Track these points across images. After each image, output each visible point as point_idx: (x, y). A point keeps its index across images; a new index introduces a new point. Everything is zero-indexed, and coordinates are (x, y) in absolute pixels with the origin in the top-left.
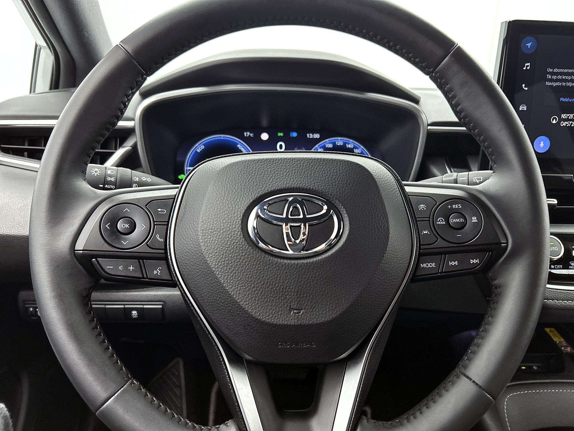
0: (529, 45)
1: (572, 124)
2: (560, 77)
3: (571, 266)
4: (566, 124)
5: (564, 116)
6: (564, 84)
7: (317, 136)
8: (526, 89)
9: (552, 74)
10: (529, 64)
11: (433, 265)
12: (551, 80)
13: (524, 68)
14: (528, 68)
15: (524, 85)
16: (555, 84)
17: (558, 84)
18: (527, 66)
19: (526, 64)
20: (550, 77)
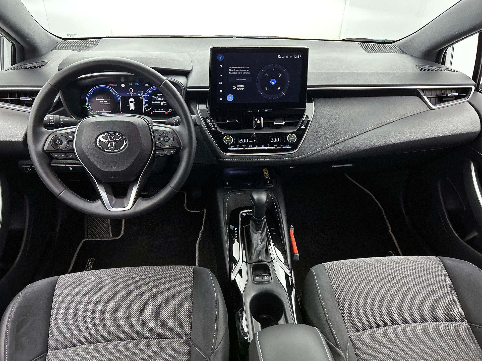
0: (221, 57)
1: (242, 89)
2: (235, 70)
3: (237, 146)
4: (239, 89)
5: (238, 86)
6: (237, 73)
7: (148, 85)
8: (221, 75)
9: (231, 69)
10: (221, 65)
11: (160, 152)
12: (231, 72)
13: (220, 67)
14: (221, 67)
15: (220, 74)
16: (233, 73)
17: (234, 73)
18: (221, 66)
19: (220, 65)
20: (231, 70)
